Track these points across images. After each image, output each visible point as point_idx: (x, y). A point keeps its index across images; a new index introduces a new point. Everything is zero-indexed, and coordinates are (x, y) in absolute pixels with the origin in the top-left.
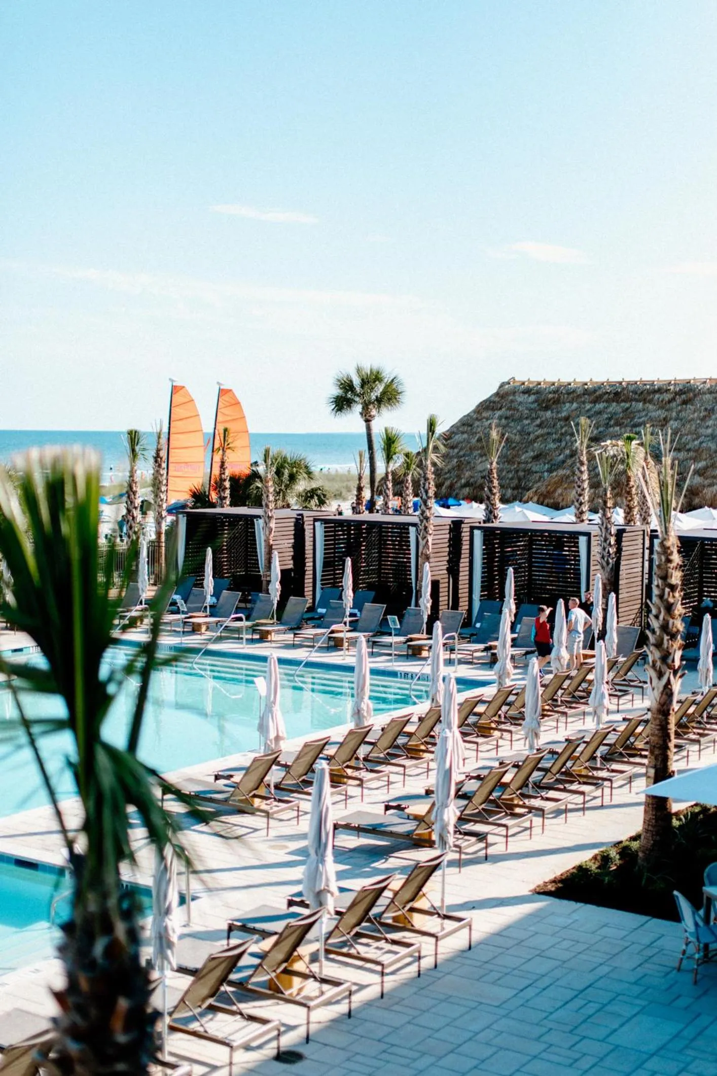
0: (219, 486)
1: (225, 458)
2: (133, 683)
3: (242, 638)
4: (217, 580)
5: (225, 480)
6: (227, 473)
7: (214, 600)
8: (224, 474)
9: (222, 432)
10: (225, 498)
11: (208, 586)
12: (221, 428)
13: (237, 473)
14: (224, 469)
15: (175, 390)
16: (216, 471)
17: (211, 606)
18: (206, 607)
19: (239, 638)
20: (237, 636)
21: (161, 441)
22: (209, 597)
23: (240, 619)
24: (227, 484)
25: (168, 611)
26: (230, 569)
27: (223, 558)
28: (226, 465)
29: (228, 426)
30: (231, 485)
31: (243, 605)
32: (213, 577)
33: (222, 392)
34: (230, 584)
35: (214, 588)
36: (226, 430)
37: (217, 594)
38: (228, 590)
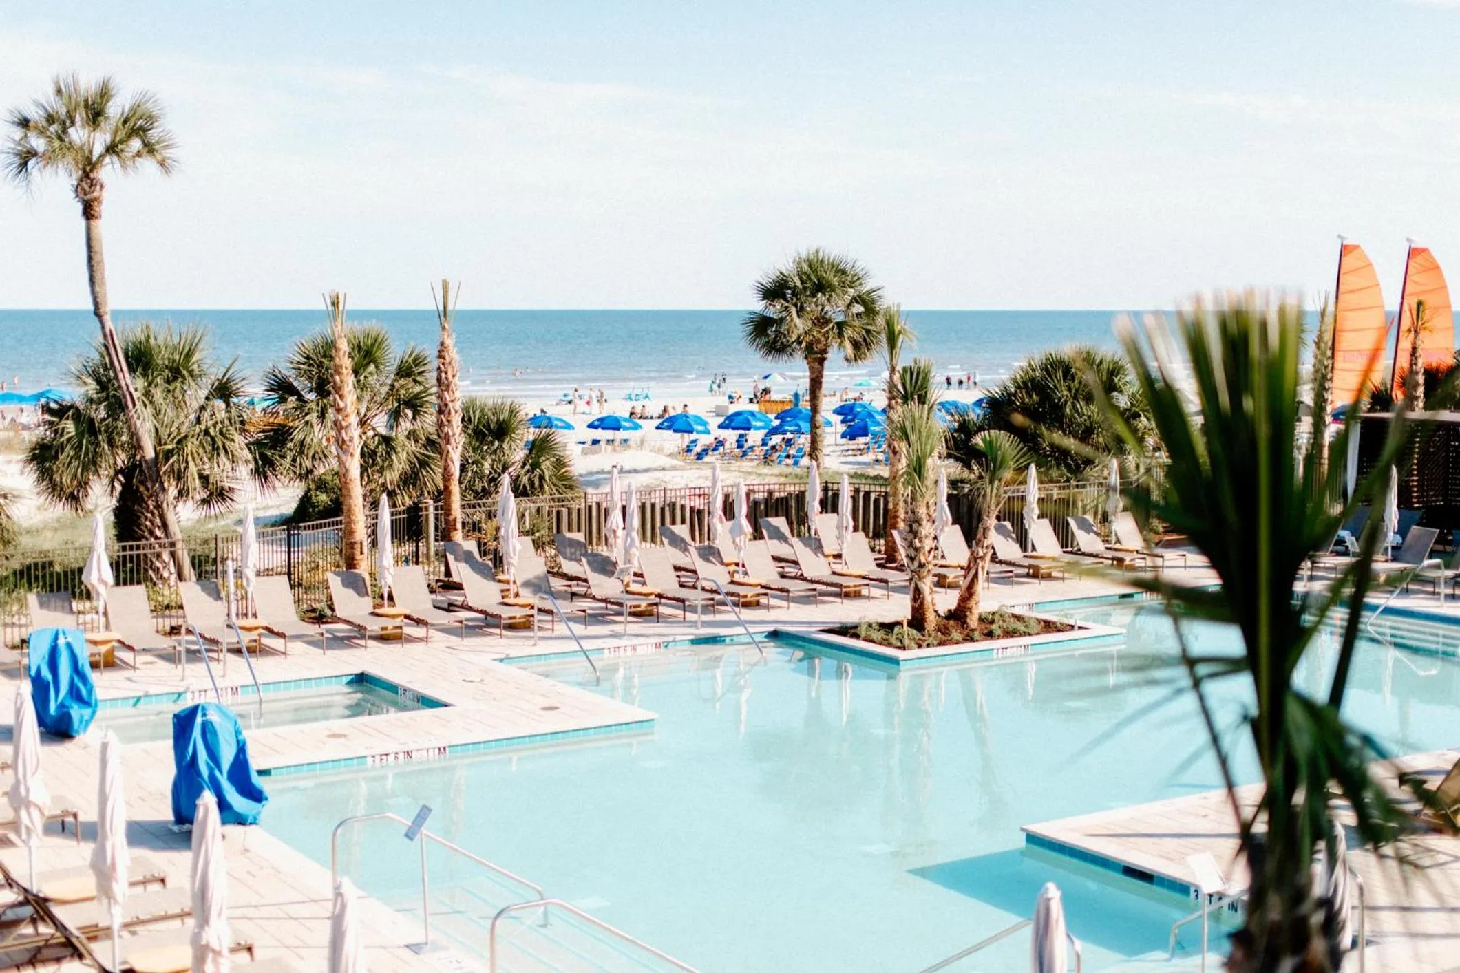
0: (1407, 382)
1: (1418, 343)
2: (1339, 615)
3: (1439, 594)
4: (1402, 511)
5: (1417, 373)
6: (1421, 364)
7: (1399, 539)
8: (1416, 364)
9: (1414, 307)
10: (1417, 398)
11: (1390, 519)
12: (1411, 302)
13: (1434, 365)
14: (1416, 359)
15: (1344, 250)
16: (1404, 362)
17: (1393, 548)
18: (1386, 549)
19: (1433, 593)
20: (1432, 590)
21: (1326, 319)
22: (1391, 534)
23: (1437, 567)
24: (1421, 379)
25: (1332, 552)
26: (1422, 496)
27: (1413, 481)
28: (1419, 352)
29: (1422, 298)
30: (1425, 380)
31: (1440, 547)
32: (1398, 507)
33: (1412, 253)
34: (1422, 518)
35: (1399, 522)
36: (1420, 304)
37: (1403, 531)
38: (1418, 525)
